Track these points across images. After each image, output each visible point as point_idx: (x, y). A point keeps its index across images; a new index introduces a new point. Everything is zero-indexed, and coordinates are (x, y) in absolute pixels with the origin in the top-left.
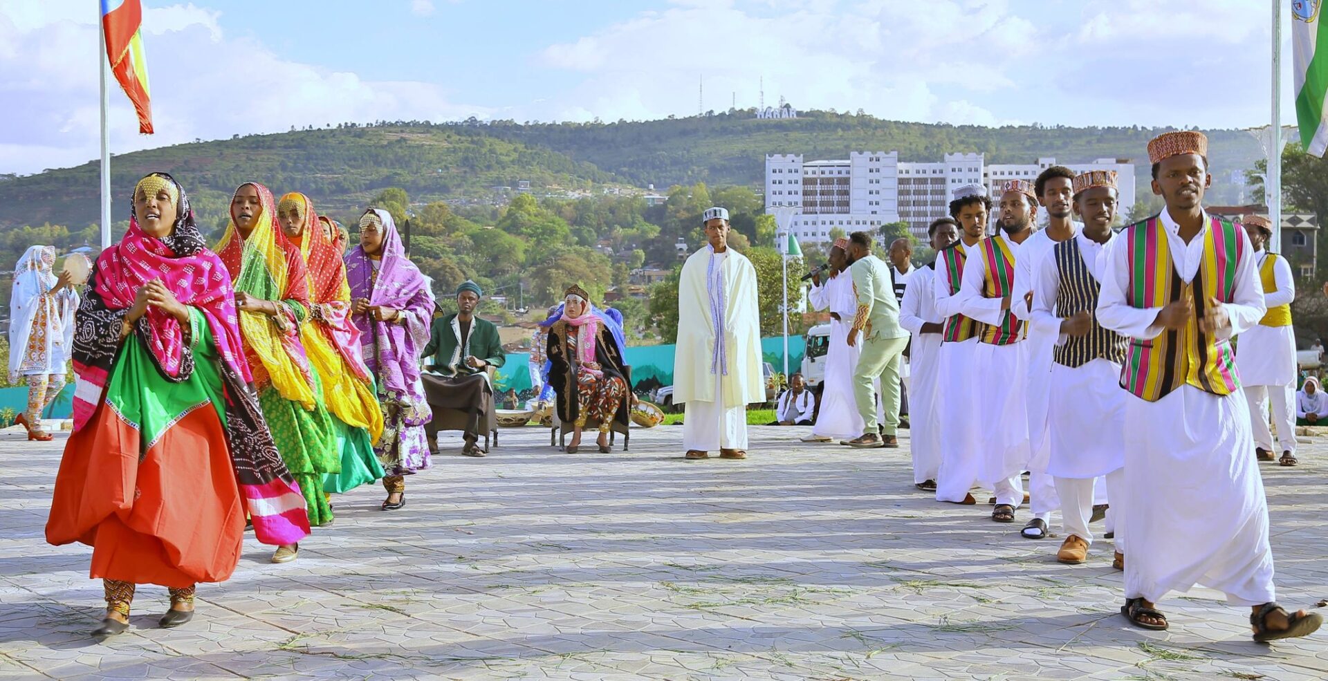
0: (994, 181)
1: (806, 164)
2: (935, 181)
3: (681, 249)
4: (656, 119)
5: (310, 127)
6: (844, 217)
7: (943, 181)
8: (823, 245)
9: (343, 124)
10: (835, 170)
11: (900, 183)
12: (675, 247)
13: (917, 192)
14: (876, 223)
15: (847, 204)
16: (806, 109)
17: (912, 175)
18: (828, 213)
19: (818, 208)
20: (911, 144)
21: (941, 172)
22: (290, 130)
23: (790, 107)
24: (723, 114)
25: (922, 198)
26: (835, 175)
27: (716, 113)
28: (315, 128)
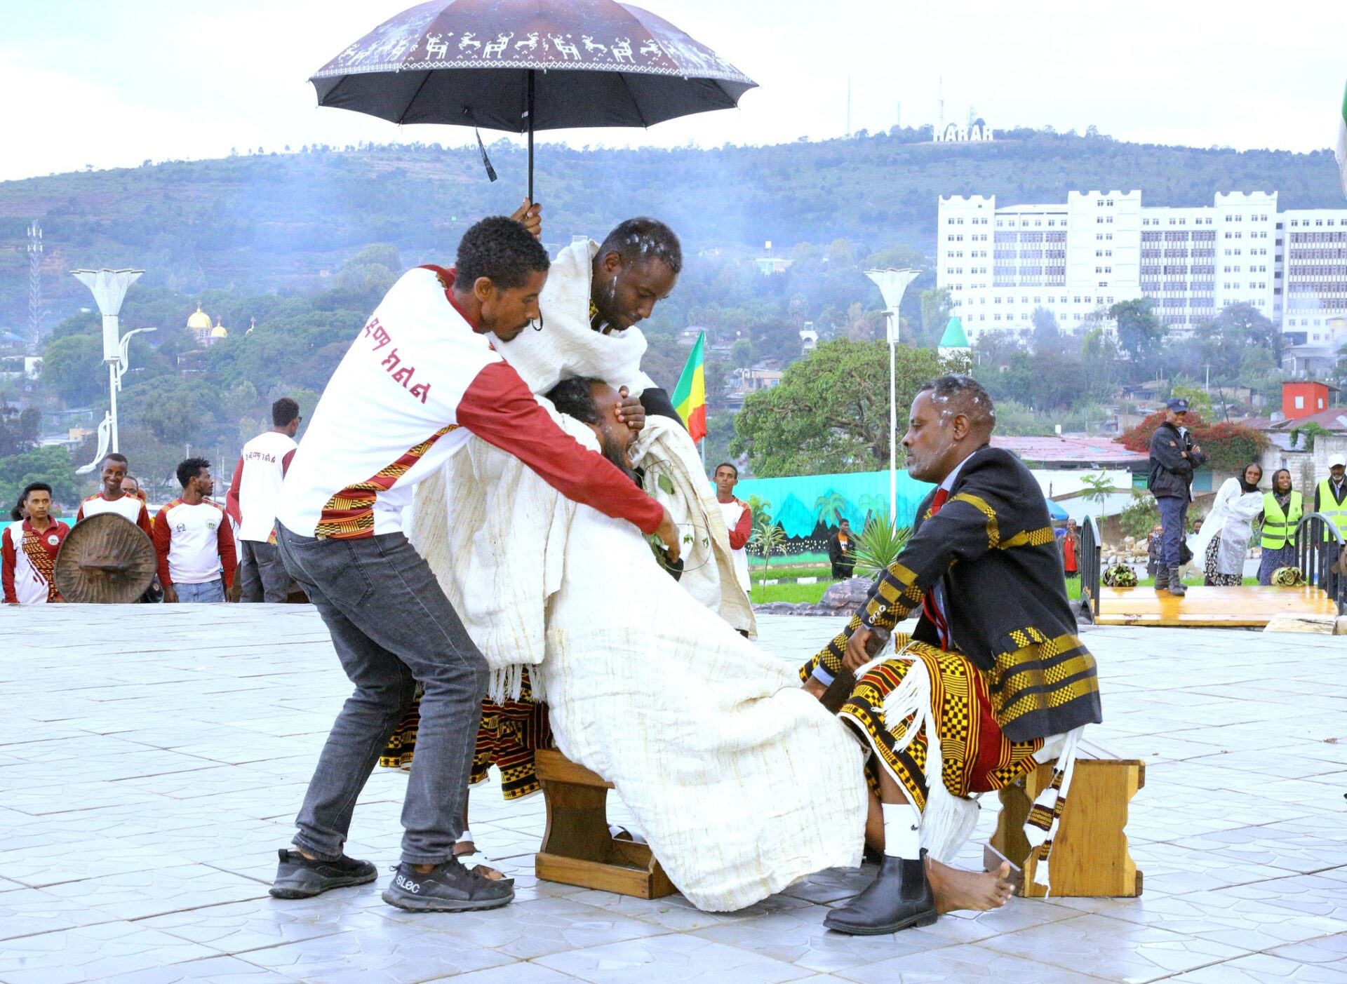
0: (1292, 235)
1: (999, 211)
2: (1198, 236)
3: (808, 340)
4: (781, 143)
5: (261, 150)
6: (1057, 292)
7: (1211, 235)
8: (1024, 333)
9: (310, 147)
10: (1045, 219)
11: (1144, 240)
12: (799, 337)
13: (1171, 254)
14: (1105, 300)
15: (1062, 271)
16: (1008, 127)
17: (1164, 226)
18: (1033, 285)
19: (1017, 278)
20: (1169, 179)
21: (1209, 221)
22: (230, 154)
23: (984, 124)
24: (882, 135)
25: (1178, 261)
26: (1045, 227)
27: (871, 134)
28: (267, 152)
